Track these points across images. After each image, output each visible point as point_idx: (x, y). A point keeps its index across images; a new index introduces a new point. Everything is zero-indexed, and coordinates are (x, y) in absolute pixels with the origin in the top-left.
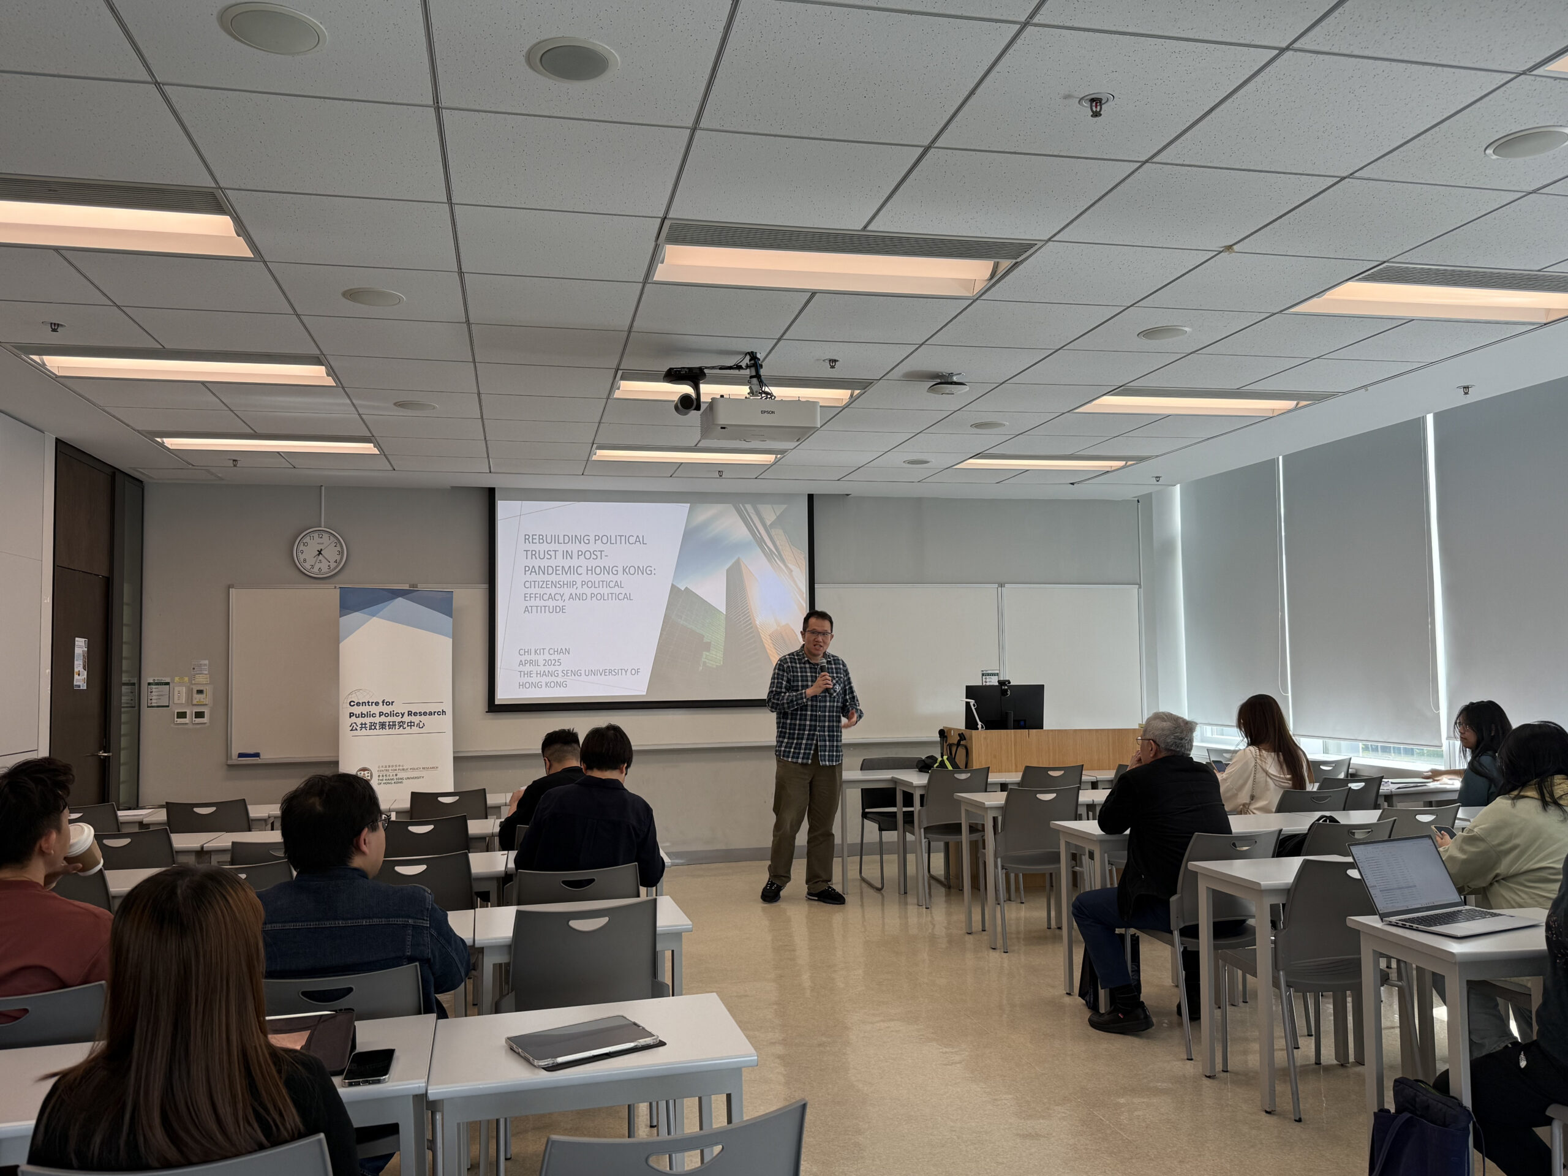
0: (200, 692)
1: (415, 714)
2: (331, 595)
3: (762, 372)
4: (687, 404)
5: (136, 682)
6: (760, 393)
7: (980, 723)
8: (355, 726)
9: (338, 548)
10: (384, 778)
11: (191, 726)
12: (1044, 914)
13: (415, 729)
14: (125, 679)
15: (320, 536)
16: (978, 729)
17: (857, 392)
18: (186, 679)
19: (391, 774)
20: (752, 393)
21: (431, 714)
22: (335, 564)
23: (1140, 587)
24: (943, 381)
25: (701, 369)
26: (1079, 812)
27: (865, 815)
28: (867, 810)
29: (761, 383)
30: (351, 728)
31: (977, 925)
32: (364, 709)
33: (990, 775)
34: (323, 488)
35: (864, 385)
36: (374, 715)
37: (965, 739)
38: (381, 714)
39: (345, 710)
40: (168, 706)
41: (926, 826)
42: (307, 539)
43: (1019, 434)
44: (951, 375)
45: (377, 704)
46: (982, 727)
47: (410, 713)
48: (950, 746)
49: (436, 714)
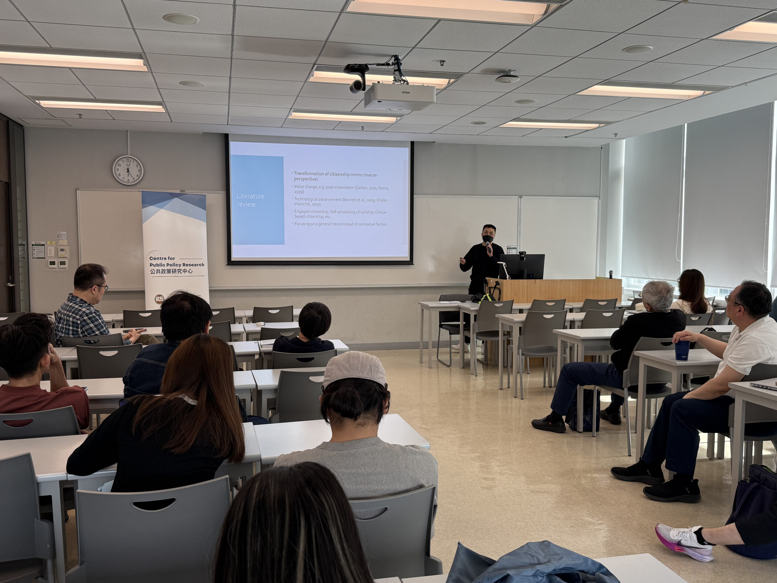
0: (62, 250)
1: (187, 265)
2: (136, 195)
3: (402, 68)
4: (358, 86)
5: (25, 243)
6: (400, 81)
7: (508, 276)
8: (154, 271)
9: (139, 168)
11: (57, 269)
12: (542, 379)
13: (187, 274)
14: (20, 242)
15: (128, 160)
16: (507, 279)
17: (452, 80)
18: (54, 242)
20: (395, 80)
21: (196, 265)
22: (137, 177)
23: (600, 199)
24: (506, 74)
25: (366, 65)
26: (566, 325)
27: (441, 326)
28: (442, 323)
29: (401, 75)
30: (151, 272)
31: (505, 385)
32: (159, 262)
33: (514, 304)
34: (128, 132)
35: (457, 76)
36: (163, 265)
37: (499, 284)
38: (168, 265)
39: (148, 262)
40: (44, 258)
41: (477, 332)
42: (120, 162)
43: (541, 107)
44: (510, 71)
45: (165, 259)
46: (509, 278)
47: (184, 265)
48: (490, 288)
49: (199, 265)
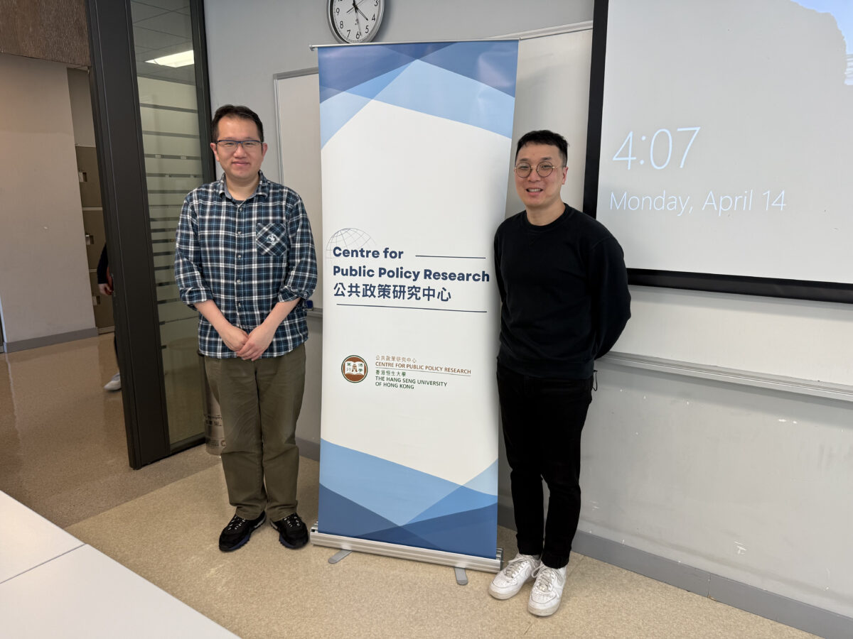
1: (436, 276)
8: (341, 289)
10: (386, 376)
13: (435, 302)
19: (396, 371)
21: (462, 277)
22: (374, 22)
30: (335, 291)
32: (356, 262)
38: (382, 272)
39: (328, 261)
45: (376, 254)
47: (428, 274)
49: (471, 278)
